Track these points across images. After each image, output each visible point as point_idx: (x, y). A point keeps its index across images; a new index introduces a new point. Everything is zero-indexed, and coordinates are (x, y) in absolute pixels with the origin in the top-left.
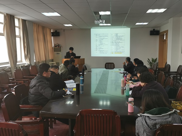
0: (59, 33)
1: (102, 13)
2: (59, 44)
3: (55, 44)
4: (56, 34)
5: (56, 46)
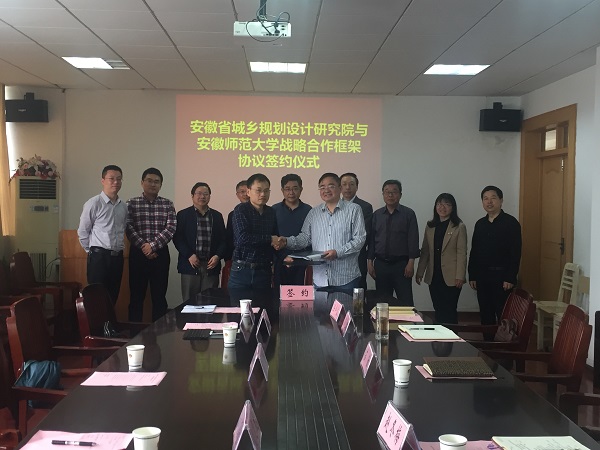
0: (44, 104)
2: (46, 163)
3: (22, 163)
4: (30, 110)
5: (31, 171)
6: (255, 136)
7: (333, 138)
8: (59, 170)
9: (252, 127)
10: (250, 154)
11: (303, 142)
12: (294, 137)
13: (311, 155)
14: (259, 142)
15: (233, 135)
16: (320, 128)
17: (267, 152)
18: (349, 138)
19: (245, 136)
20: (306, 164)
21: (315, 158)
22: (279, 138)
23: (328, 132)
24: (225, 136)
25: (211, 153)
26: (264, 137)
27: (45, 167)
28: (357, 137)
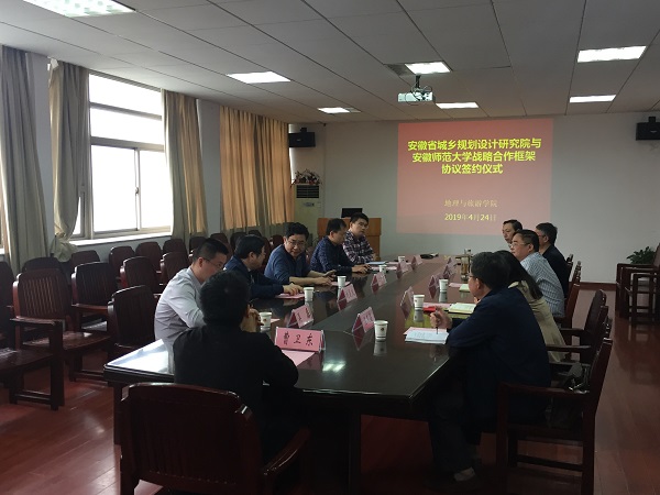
0: (313, 134)
1: (417, 68)
2: (313, 175)
3: (298, 175)
4: (303, 139)
5: (303, 180)
6: (454, 151)
7: (514, 150)
8: (321, 179)
9: (452, 145)
10: (450, 164)
11: (490, 154)
12: (483, 150)
13: (496, 163)
14: (457, 155)
15: (438, 150)
16: (503, 143)
17: (463, 162)
18: (526, 149)
19: (447, 151)
20: (492, 170)
21: (499, 166)
22: (472, 151)
23: (509, 146)
24: (432, 152)
25: (422, 164)
26: (461, 152)
27: (312, 178)
28: (532, 149)
